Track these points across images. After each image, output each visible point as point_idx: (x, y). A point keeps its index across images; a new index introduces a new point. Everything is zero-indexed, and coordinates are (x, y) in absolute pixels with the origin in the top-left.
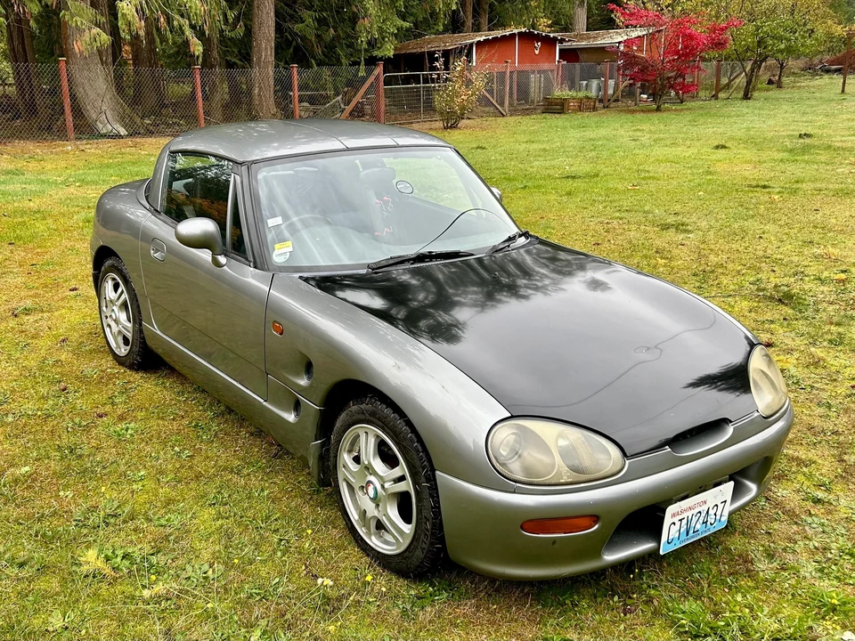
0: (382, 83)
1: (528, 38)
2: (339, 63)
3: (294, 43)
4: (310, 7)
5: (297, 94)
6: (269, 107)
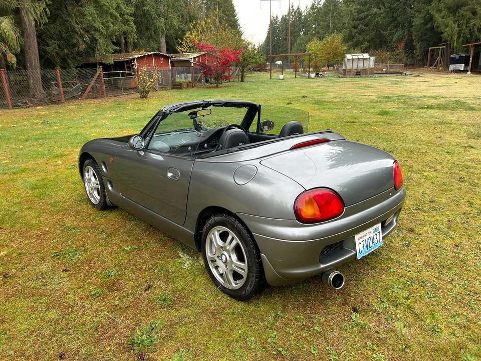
0: (102, 77)
1: (157, 56)
2: (70, 67)
3: (46, 57)
4: (52, 38)
5: (60, 82)
6: (39, 90)
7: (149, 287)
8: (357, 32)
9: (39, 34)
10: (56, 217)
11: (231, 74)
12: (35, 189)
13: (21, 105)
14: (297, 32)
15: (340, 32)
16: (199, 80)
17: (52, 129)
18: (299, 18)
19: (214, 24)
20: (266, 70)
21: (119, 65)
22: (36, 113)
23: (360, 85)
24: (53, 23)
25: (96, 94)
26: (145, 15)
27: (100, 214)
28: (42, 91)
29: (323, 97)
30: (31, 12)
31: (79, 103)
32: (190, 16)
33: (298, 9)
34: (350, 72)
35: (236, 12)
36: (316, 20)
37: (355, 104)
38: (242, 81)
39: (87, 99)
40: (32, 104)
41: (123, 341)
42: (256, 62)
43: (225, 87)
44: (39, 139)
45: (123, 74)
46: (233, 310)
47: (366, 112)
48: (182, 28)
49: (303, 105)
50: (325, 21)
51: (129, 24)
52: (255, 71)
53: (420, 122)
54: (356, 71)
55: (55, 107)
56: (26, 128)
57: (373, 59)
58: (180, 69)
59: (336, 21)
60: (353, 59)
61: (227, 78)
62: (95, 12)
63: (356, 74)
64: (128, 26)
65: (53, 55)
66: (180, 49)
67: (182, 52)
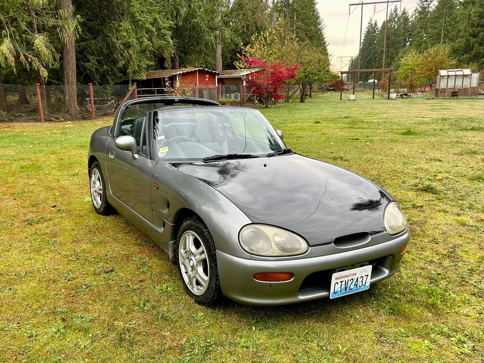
0: (136, 94)
1: (202, 72)
2: (108, 84)
3: (85, 73)
4: (93, 54)
5: (93, 99)
6: (74, 106)
8: (477, 42)
9: (80, 50)
13: (53, 119)
18: (405, 25)
20: (343, 90)
22: (61, 126)
24: (95, 38)
26: (195, 28)
28: (77, 107)
30: (65, 29)
31: (107, 120)
33: (404, 13)
34: (445, 92)
36: (424, 28)
38: (301, 101)
40: (63, 119)
43: (276, 107)
47: (392, 132)
51: (165, 38)
52: (329, 90)
54: (452, 91)
55: (83, 123)
56: (45, 136)
57: (476, 76)
59: (449, 28)
60: (449, 76)
61: (279, 98)
62: (130, 27)
63: (452, 95)
64: (164, 41)
65: (93, 72)
66: (238, 64)
67: (241, 68)
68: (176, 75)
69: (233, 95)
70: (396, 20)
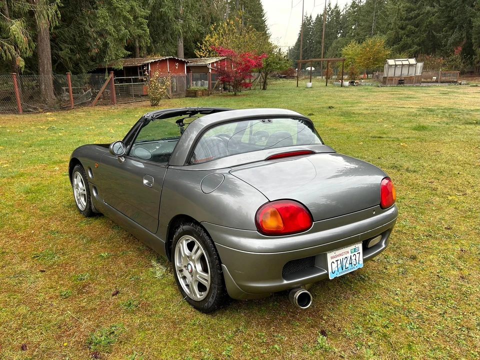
0: (113, 83)
1: (173, 61)
2: (82, 72)
3: (59, 61)
4: (65, 42)
5: (71, 88)
6: (50, 95)
7: (117, 292)
8: (404, 34)
9: (53, 37)
10: (43, 221)
11: (252, 81)
12: (29, 193)
13: (31, 110)
14: (333, 33)
15: (385, 34)
16: (216, 87)
17: (57, 135)
18: (337, 18)
19: (237, 25)
20: (293, 77)
21: (133, 71)
22: (44, 119)
23: (401, 96)
24: (68, 26)
25: (107, 101)
26: (162, 17)
27: (85, 220)
28: (54, 97)
29: (352, 108)
30: (43, 15)
31: (88, 110)
32: (212, 18)
33: (336, 7)
34: (392, 80)
35: (264, 12)
36: (356, 20)
37: (388, 117)
38: (264, 89)
39: (96, 106)
40: (42, 110)
41: (82, 340)
42: (280, 68)
43: (244, 95)
44: (41, 145)
45: (136, 80)
46: (195, 321)
47: (399, 126)
48: (201, 30)
49: (327, 117)
50: (367, 21)
51: (142, 27)
52: (281, 77)
53: (462, 139)
54: (399, 79)
55: (63, 114)
56: (32, 133)
57: (420, 65)
58: (197, 75)
59: (380, 21)
60: (396, 65)
61: (247, 86)
62: (107, 14)
63: (399, 83)
64: (141, 29)
65: (66, 60)
66: (199, 53)
67: (201, 57)
68: (148, 64)
69: (199, 82)
70: (330, 13)
